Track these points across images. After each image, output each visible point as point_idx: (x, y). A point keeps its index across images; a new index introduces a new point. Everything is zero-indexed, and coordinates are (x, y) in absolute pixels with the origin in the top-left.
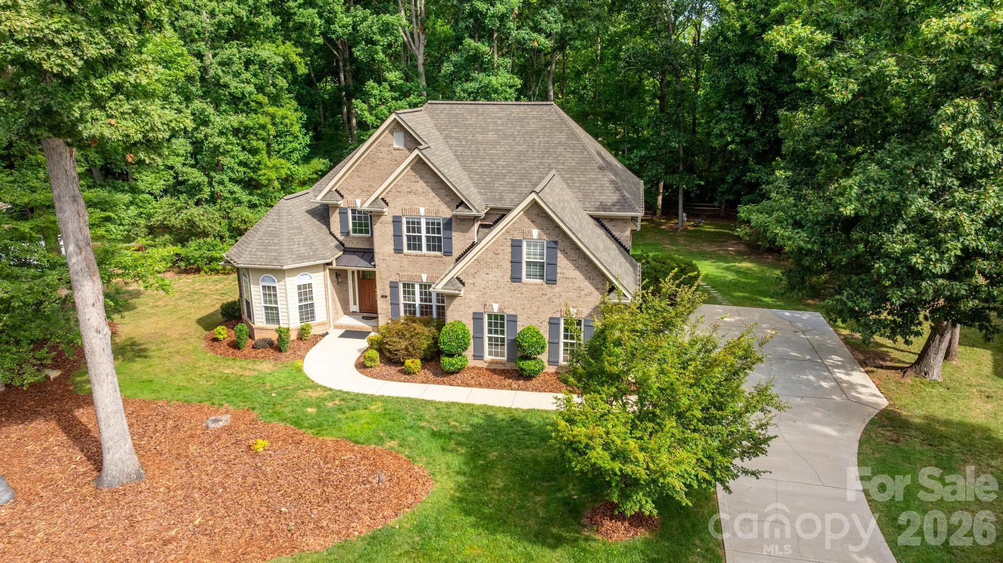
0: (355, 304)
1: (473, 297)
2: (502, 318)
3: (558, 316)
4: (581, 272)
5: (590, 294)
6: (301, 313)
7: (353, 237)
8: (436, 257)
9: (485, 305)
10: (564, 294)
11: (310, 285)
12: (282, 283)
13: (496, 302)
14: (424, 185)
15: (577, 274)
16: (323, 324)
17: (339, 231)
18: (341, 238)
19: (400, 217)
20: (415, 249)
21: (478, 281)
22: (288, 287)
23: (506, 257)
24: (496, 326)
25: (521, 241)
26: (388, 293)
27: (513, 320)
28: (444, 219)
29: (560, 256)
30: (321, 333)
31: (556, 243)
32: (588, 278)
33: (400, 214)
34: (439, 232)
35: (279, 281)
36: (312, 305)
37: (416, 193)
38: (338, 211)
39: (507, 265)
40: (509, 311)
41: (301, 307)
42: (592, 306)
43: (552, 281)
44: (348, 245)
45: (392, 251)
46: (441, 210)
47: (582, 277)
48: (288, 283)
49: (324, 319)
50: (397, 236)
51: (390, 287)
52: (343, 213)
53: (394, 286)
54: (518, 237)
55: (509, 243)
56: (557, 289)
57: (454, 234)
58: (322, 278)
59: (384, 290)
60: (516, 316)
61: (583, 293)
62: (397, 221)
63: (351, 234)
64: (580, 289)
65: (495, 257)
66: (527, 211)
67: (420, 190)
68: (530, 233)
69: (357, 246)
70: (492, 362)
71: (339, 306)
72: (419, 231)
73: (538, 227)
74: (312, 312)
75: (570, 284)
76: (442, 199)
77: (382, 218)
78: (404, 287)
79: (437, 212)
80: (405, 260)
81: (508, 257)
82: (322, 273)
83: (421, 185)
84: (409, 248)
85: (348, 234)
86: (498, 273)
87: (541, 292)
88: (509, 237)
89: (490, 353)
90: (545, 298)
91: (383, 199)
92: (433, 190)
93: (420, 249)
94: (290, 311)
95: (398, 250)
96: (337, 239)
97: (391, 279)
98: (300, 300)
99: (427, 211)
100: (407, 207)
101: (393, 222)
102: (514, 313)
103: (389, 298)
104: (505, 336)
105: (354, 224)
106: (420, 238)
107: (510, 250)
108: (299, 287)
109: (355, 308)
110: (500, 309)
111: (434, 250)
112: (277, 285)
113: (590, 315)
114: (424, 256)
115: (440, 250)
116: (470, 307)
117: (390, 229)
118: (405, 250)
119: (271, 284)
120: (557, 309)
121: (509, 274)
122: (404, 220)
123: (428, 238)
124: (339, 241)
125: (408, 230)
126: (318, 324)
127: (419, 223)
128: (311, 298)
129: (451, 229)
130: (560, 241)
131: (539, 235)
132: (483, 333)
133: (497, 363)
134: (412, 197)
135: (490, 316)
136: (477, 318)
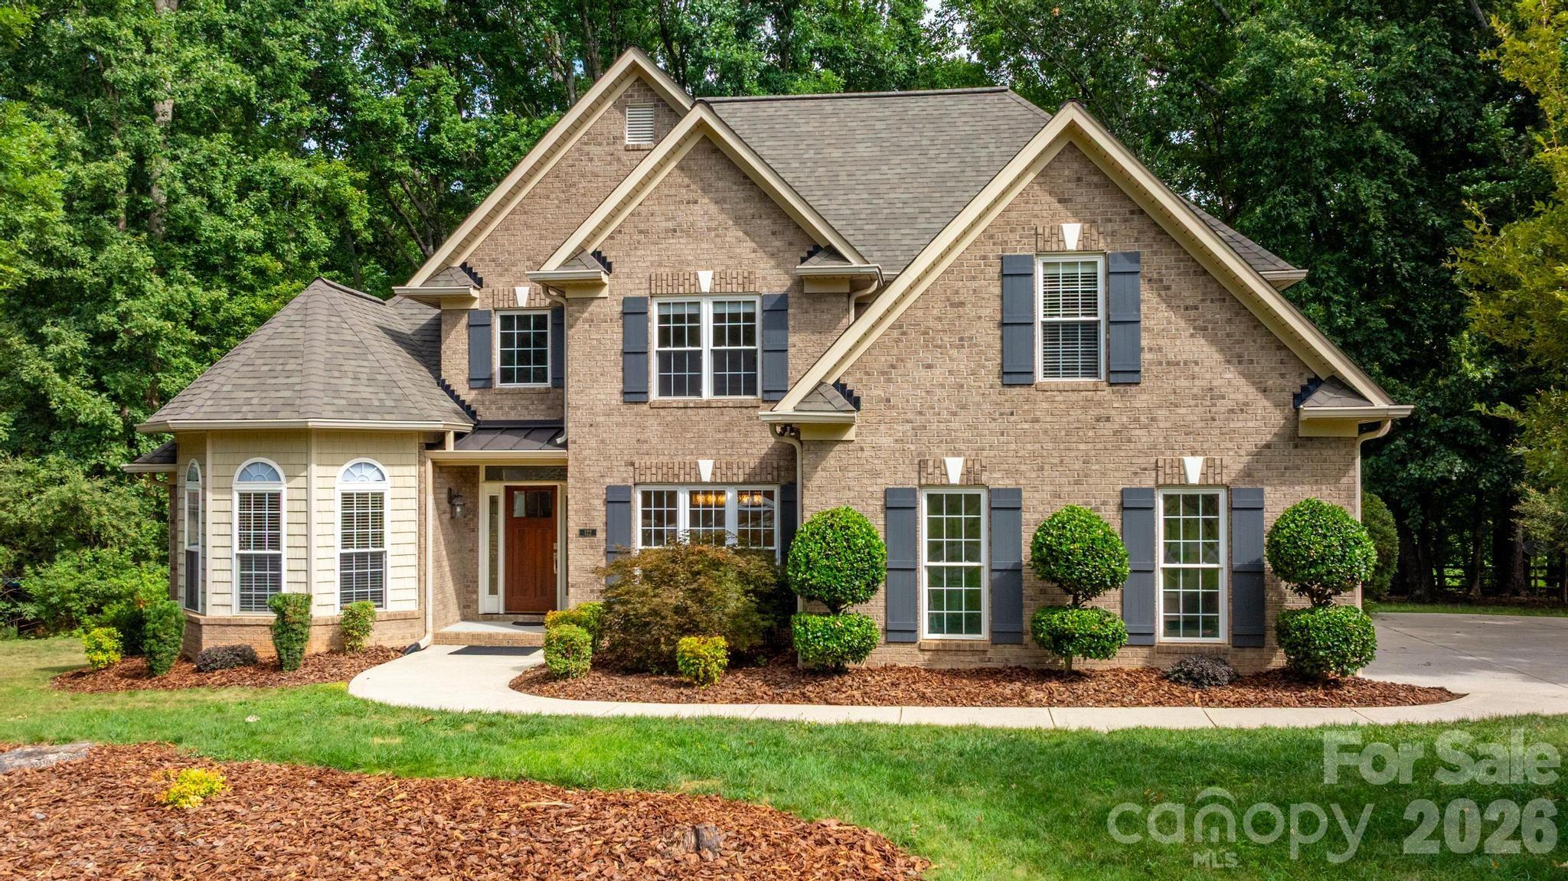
0: (493, 590)
1: (886, 441)
2: (973, 502)
3: (1148, 482)
4: (1213, 341)
5: (1243, 408)
6: (346, 581)
7: (501, 392)
8: (741, 407)
9: (922, 465)
10: (1161, 413)
11: (378, 499)
12: (300, 482)
13: (956, 453)
14: (713, 208)
15: (1201, 351)
16: (405, 618)
17: (464, 377)
18: (468, 395)
19: (643, 301)
20: (680, 391)
21: (900, 390)
22: (316, 494)
23: (985, 312)
24: (954, 531)
25: (1029, 261)
26: (599, 522)
27: (1008, 504)
28: (764, 298)
29: (1148, 297)
30: (399, 644)
31: (1135, 257)
32: (1236, 359)
33: (643, 293)
34: (750, 339)
35: (290, 477)
36: (378, 558)
37: (690, 232)
38: (464, 321)
39: (989, 336)
40: (998, 480)
41: (345, 559)
42: (1250, 445)
43: (1126, 376)
44: (486, 414)
45: (617, 398)
46: (759, 273)
47: (1217, 357)
48: (316, 483)
49: (412, 607)
50: (633, 353)
51: (608, 502)
52: (479, 326)
53: (617, 500)
54: (1022, 248)
55: (994, 271)
56: (1141, 399)
57: (794, 339)
58: (414, 482)
59: (587, 511)
60: (1017, 492)
61: (1222, 406)
62: (633, 311)
63: (498, 384)
64: (1212, 394)
65: (952, 313)
66: (1046, 172)
67: (702, 224)
68: (1057, 234)
69: (513, 416)
70: (941, 650)
71: (450, 587)
72: (695, 339)
73: (1077, 216)
74: (378, 579)
75: (1183, 383)
76: (762, 246)
77: (594, 307)
78: (646, 502)
79: (748, 279)
80: (652, 423)
81: (991, 309)
82: (413, 470)
83: (704, 211)
84: (664, 390)
85: (488, 382)
86: (962, 361)
87: (1094, 412)
88: (993, 252)
89: (936, 625)
90: (1106, 429)
91: (597, 255)
92: (737, 220)
93: (696, 390)
94: (316, 565)
95: (634, 394)
96: (456, 398)
97: (609, 481)
98: (347, 539)
99: (719, 278)
100: (664, 271)
101: (624, 314)
102: (1009, 483)
103: (601, 535)
104: (983, 563)
105: (506, 358)
106: (696, 357)
107: (997, 291)
108: (347, 498)
109: (491, 602)
110: (967, 472)
111: (734, 391)
112: (284, 488)
113: (1248, 473)
114: (708, 406)
115: (751, 390)
116: (875, 474)
117: (613, 337)
118: (654, 395)
119: (266, 487)
120: (1141, 461)
121: (994, 364)
122: (654, 312)
123: (718, 356)
124: (462, 403)
125: (664, 340)
126: (393, 618)
127: (695, 318)
128: (379, 539)
129: (784, 326)
130: (1145, 253)
131: (1084, 237)
132: (915, 555)
133: (958, 650)
134: (682, 246)
135: (935, 503)
136: (898, 504)
